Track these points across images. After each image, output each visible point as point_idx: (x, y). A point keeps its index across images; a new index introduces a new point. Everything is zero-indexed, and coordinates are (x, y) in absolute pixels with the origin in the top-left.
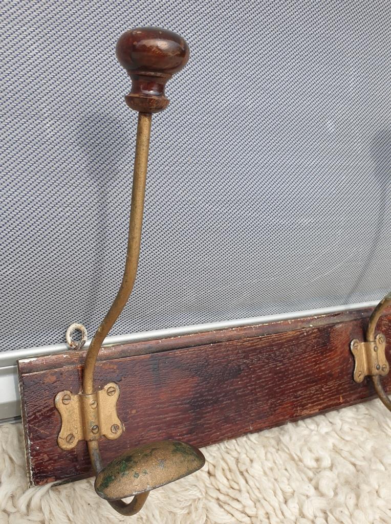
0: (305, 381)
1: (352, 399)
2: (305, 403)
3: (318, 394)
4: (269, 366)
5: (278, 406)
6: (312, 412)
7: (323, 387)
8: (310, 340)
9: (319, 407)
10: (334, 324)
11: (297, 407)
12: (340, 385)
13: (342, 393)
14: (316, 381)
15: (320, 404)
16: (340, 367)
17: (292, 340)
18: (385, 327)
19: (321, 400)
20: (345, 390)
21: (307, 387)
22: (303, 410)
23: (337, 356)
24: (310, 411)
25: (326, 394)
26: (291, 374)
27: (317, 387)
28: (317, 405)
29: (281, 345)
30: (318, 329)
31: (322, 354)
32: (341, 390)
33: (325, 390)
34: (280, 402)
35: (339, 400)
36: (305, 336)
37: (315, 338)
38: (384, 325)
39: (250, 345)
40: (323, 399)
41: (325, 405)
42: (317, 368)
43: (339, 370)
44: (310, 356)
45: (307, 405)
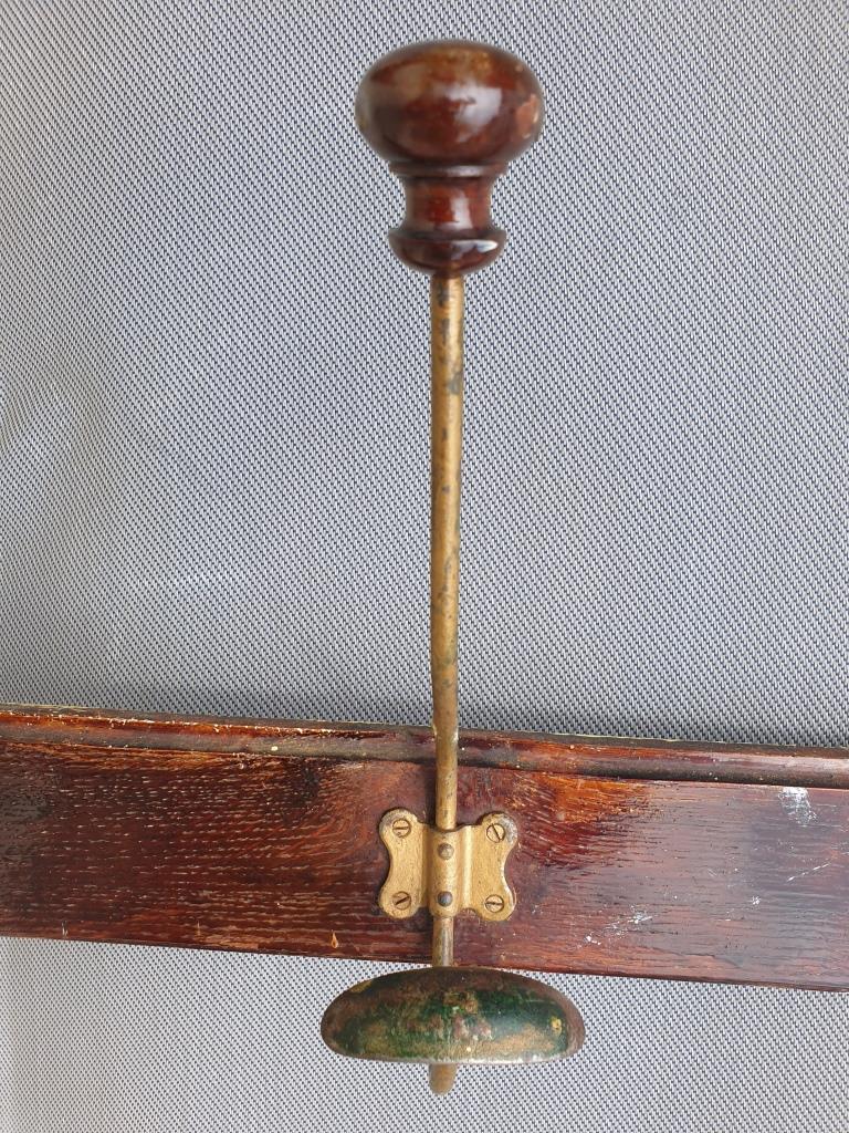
0: (224, 872)
1: (371, 951)
2: (218, 920)
3: (262, 911)
4: (126, 815)
5: (138, 905)
6: (237, 945)
7: (278, 898)
8: (255, 782)
9: (262, 940)
10: (340, 759)
11: (193, 922)
12: (334, 907)
13: (339, 928)
14: (259, 881)
15: (267, 935)
16: (340, 865)
17: (199, 774)
18: (524, 801)
19: (267, 925)
20: (351, 923)
21: (231, 888)
22: (211, 933)
23: (335, 838)
24: (232, 941)
25: (286, 916)
26: (185, 846)
27: (260, 894)
28: (258, 934)
29: (164, 777)
30: (284, 761)
31: (287, 823)
32: (336, 918)
33: (283, 907)
34: (147, 900)
35: (328, 939)
36: (239, 771)
37: (271, 780)
38: (521, 795)
39: (79, 759)
40: (278, 926)
41: (280, 940)
42: (266, 852)
43: (335, 872)
44: (252, 819)
45: (227, 926)
